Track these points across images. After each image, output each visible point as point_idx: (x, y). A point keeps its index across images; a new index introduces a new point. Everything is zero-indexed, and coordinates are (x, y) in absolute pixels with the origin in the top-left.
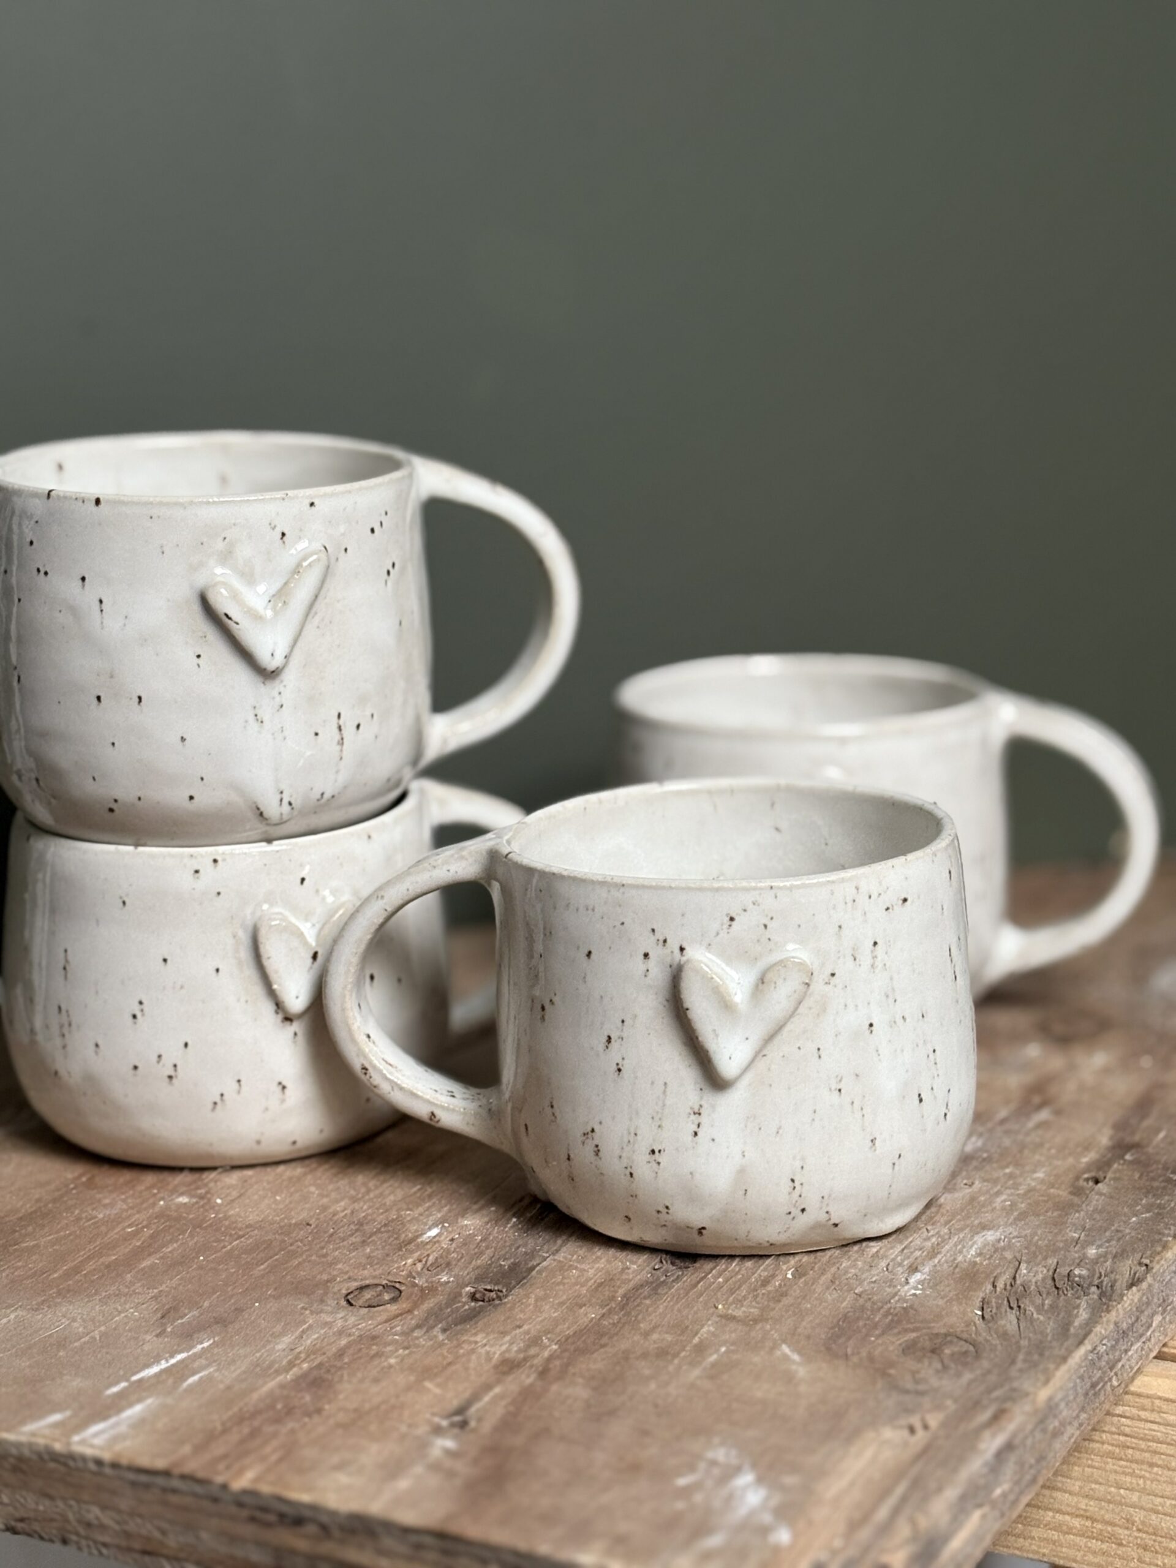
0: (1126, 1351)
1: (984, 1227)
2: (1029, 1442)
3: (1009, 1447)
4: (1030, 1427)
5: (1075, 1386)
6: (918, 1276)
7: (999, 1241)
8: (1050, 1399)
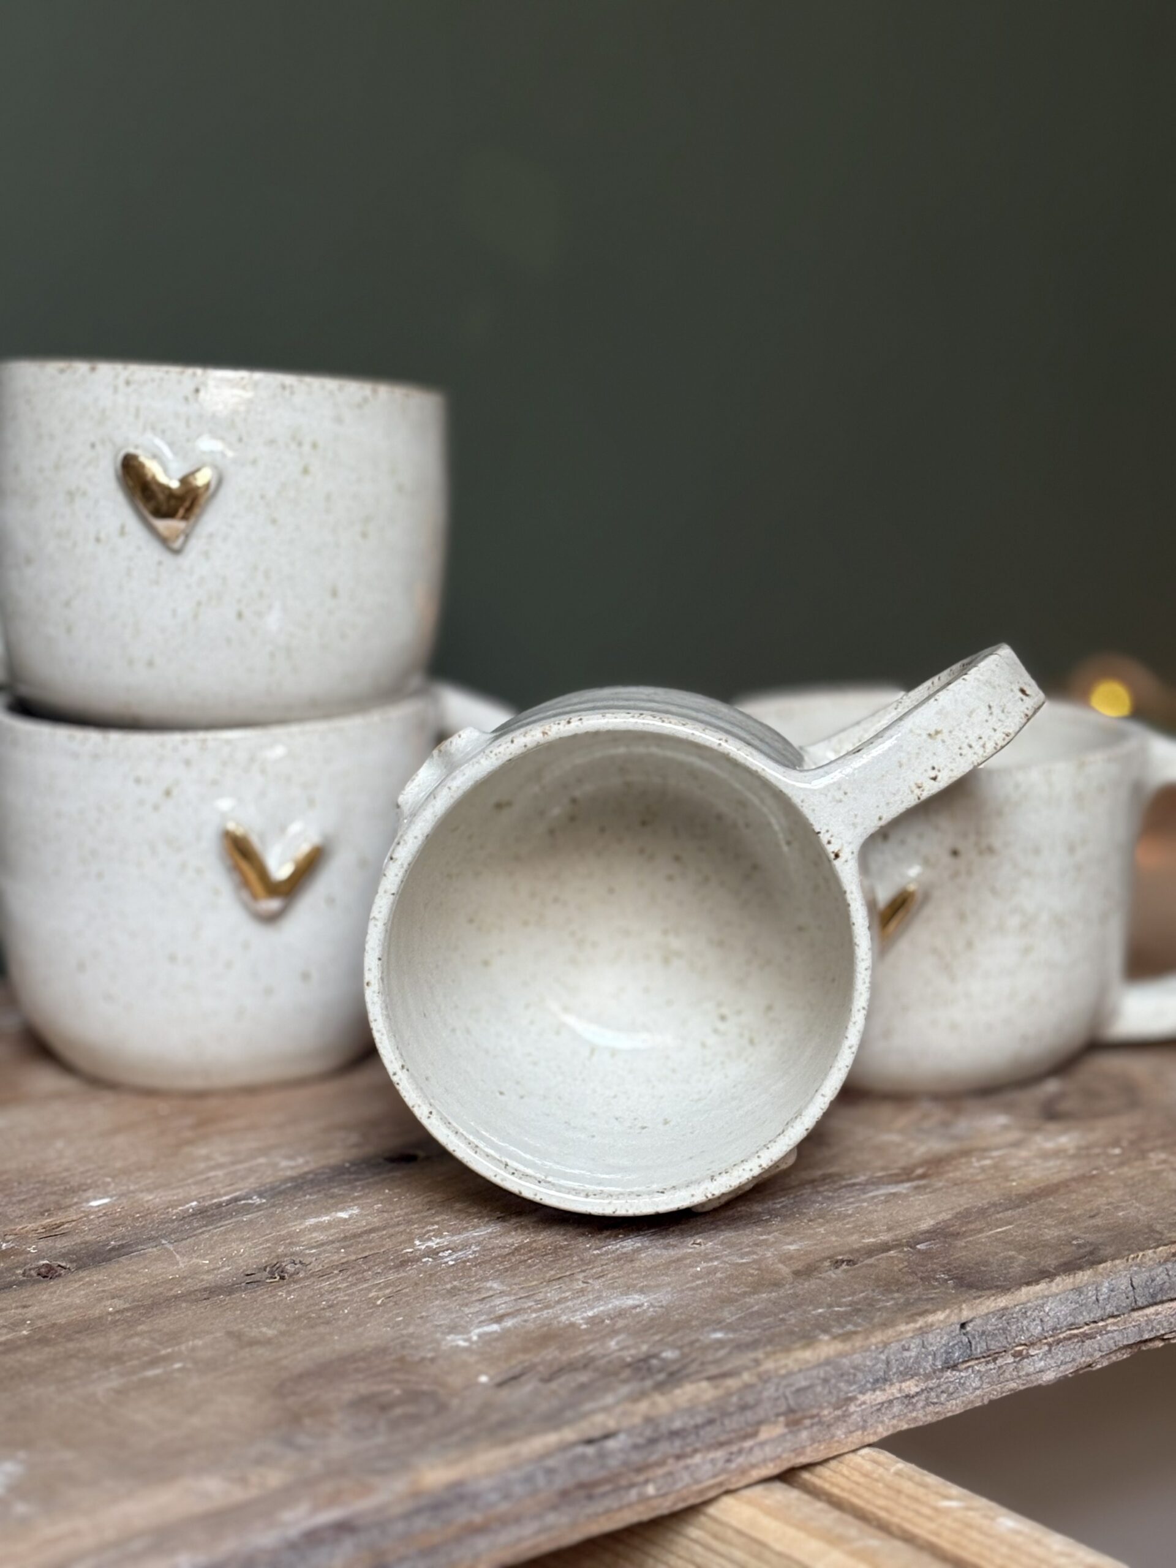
0: (679, 1457)
1: (642, 1291)
2: (400, 1527)
3: (344, 1528)
4: (397, 1510)
5: (529, 1479)
6: (495, 1327)
7: (636, 1307)
8: (459, 1484)
